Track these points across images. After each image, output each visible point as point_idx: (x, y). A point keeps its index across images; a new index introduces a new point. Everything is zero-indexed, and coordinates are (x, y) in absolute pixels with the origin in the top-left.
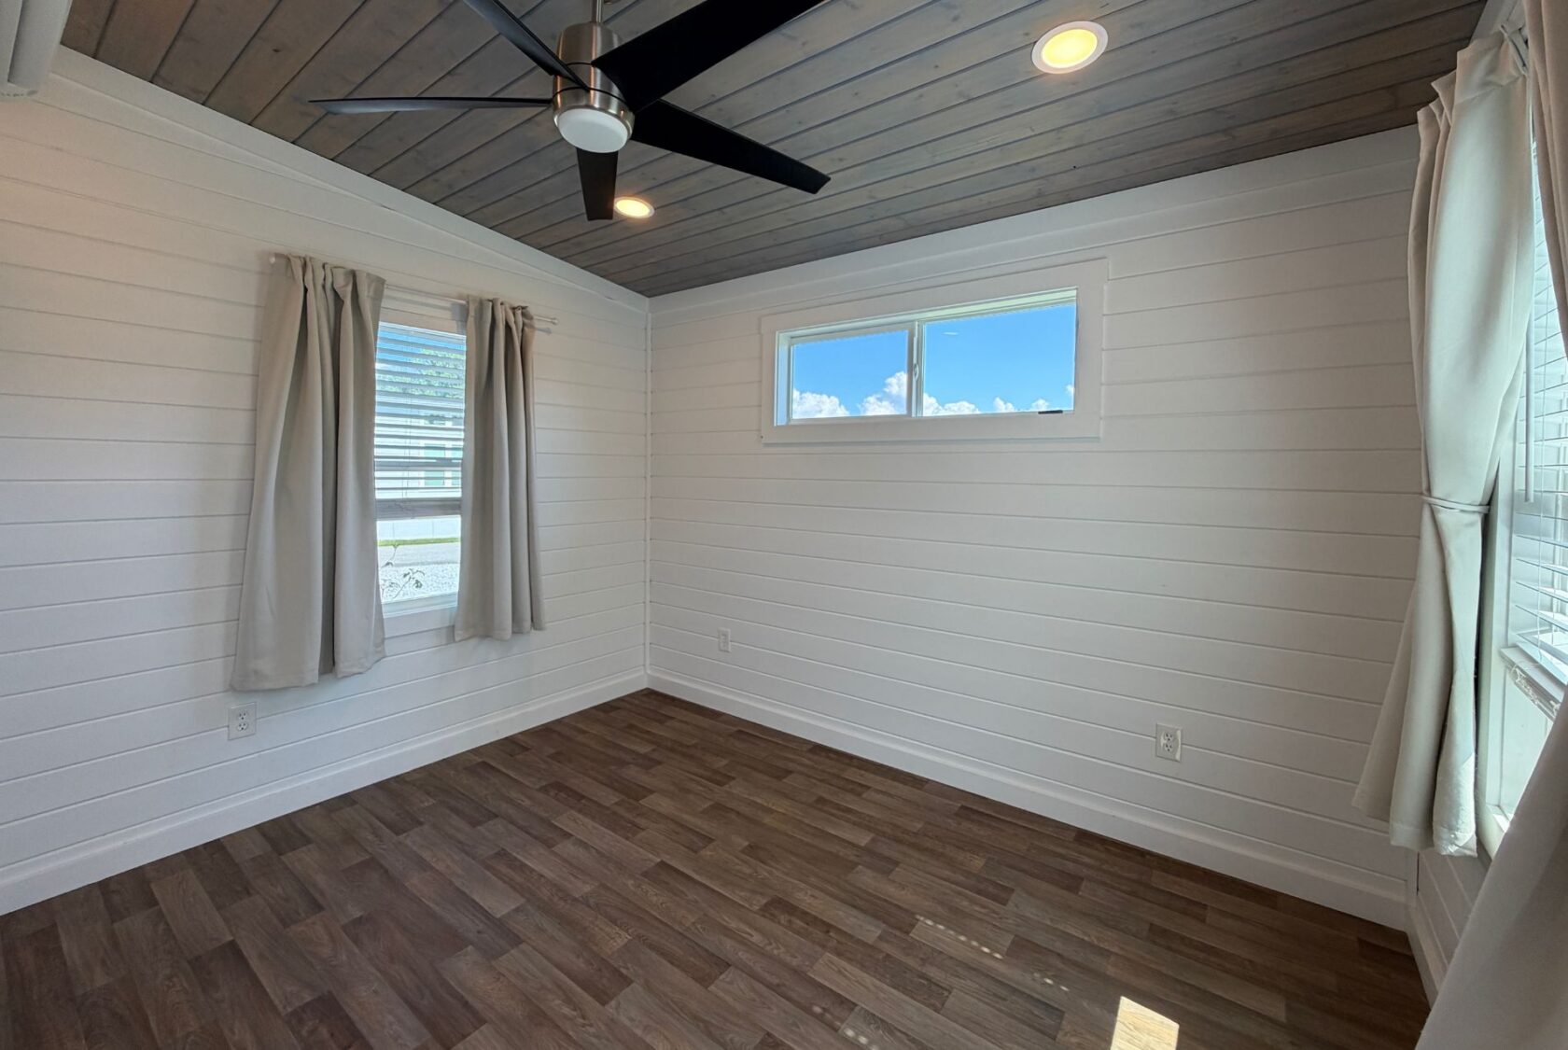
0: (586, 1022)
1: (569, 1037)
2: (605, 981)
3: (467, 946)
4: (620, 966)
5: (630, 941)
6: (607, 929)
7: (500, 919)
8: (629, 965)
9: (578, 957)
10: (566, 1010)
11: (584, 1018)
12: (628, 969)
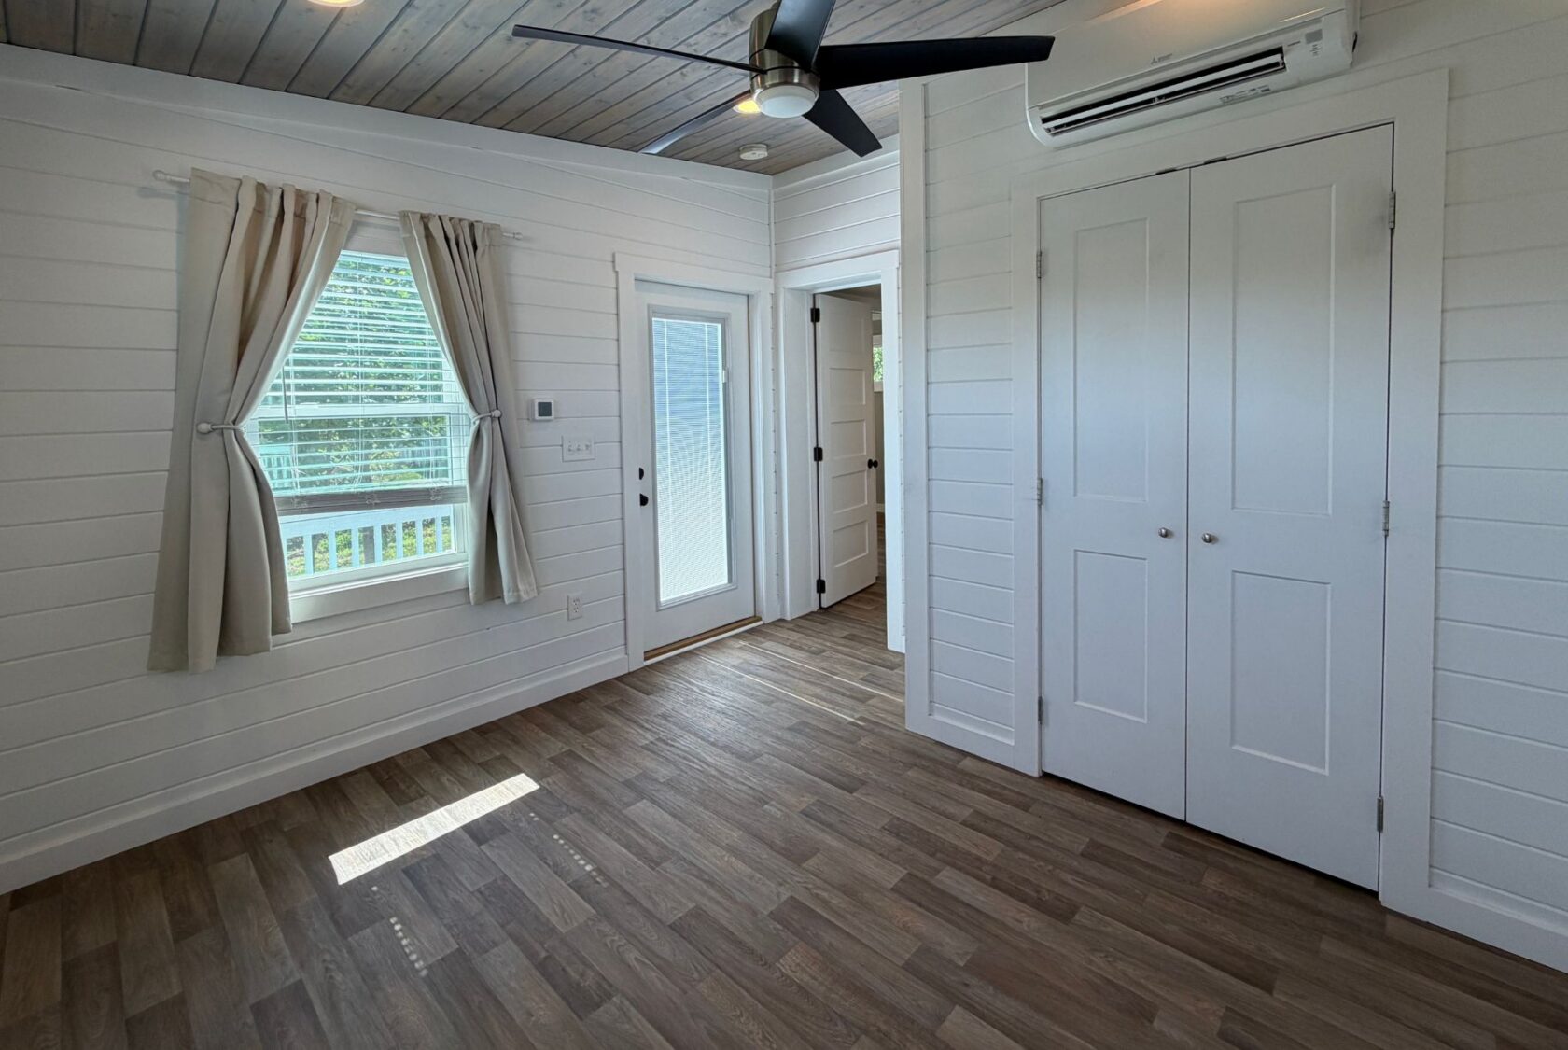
0: (804, 885)
1: (814, 875)
2: (796, 917)
3: (965, 965)
4: (782, 931)
5: (778, 961)
6: (806, 978)
7: (954, 1004)
8: (774, 932)
9: (831, 944)
10: (825, 895)
11: (807, 888)
12: (774, 928)
